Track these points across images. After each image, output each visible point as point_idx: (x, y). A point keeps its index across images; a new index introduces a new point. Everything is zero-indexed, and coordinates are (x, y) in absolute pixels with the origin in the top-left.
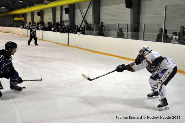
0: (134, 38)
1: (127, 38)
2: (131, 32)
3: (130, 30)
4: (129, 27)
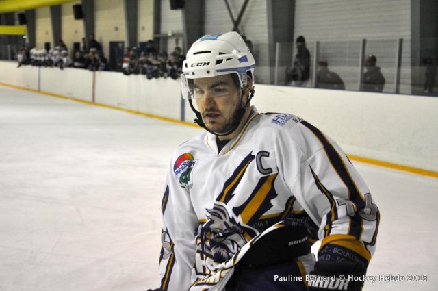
1: (397, 92)
3: (409, 60)
4: (404, 50)
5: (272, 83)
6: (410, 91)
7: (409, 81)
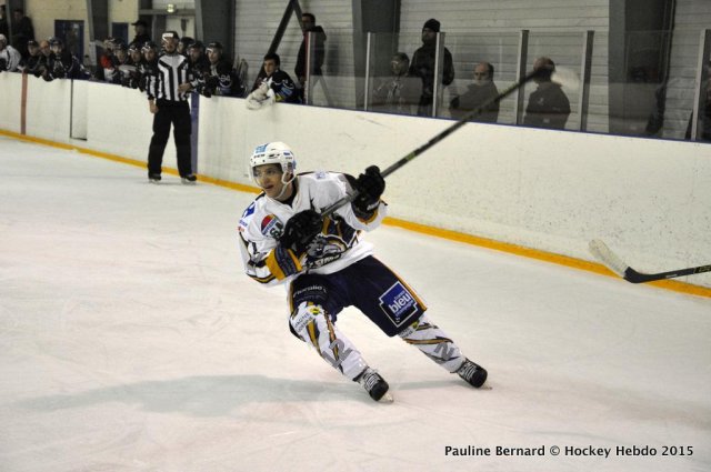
0: (634, 127)
1: (583, 129)
2: (612, 80)
4: (595, 52)
5: (360, 107)
6: (606, 128)
7: (606, 109)
